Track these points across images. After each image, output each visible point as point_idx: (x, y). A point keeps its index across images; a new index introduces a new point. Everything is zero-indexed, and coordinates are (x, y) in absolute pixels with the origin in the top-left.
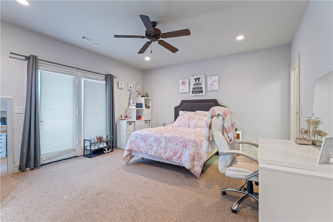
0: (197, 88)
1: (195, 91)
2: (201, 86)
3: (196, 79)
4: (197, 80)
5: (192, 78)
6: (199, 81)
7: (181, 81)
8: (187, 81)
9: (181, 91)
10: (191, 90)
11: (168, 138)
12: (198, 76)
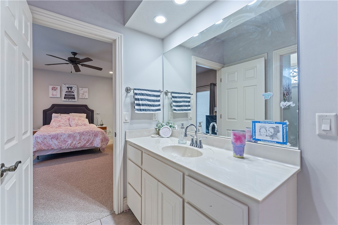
0: (69, 95)
1: (67, 97)
2: (73, 94)
3: (68, 88)
4: (70, 89)
5: (64, 86)
6: (71, 89)
7: (51, 87)
8: (59, 87)
9: (51, 96)
10: (63, 96)
11: (81, 133)
12: (71, 86)
